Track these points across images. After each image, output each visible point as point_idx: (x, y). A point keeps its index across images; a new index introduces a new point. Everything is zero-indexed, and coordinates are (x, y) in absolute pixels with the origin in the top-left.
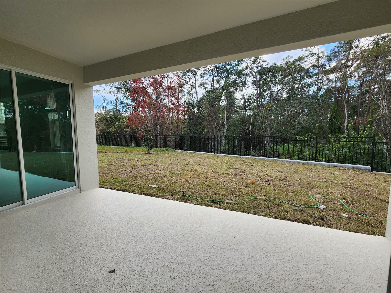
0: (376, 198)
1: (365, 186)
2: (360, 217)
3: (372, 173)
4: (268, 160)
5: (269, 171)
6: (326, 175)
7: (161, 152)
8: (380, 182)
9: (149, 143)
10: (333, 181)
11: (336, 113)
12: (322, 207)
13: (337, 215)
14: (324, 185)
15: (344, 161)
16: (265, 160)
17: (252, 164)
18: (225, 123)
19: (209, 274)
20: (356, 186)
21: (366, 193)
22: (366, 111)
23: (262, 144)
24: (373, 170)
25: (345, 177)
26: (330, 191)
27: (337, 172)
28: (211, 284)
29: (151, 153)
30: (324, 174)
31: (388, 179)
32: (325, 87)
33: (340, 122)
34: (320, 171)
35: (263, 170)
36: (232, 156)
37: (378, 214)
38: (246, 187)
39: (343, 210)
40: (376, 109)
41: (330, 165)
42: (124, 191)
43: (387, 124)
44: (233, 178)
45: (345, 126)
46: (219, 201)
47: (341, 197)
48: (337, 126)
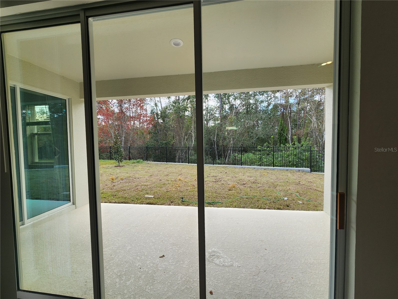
0: (316, 190)
1: (308, 183)
2: (309, 202)
3: (311, 173)
4: (237, 167)
5: (240, 176)
6: (282, 177)
7: (133, 165)
8: (317, 179)
9: (120, 155)
10: (288, 181)
11: (283, 126)
12: (286, 199)
13: (296, 202)
14: (283, 184)
15: (293, 165)
16: (235, 168)
17: (226, 172)
18: (193, 134)
19: (231, 246)
20: (303, 184)
21: (309, 188)
22: (302, 125)
23: (226, 153)
24: (311, 171)
25: (295, 178)
26: (288, 188)
27: (289, 175)
28: (235, 250)
29: (122, 166)
30: (281, 176)
31: (321, 177)
32: (273, 103)
33: (286, 133)
34: (278, 174)
35: (237, 176)
36: (206, 165)
37: (318, 200)
38: (229, 190)
39: (298, 199)
40: (309, 123)
41: (284, 169)
42: (122, 203)
43: (317, 135)
44: (216, 184)
45: (290, 136)
46: (213, 203)
47: (295, 191)
48: (284, 137)
